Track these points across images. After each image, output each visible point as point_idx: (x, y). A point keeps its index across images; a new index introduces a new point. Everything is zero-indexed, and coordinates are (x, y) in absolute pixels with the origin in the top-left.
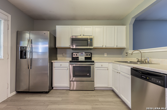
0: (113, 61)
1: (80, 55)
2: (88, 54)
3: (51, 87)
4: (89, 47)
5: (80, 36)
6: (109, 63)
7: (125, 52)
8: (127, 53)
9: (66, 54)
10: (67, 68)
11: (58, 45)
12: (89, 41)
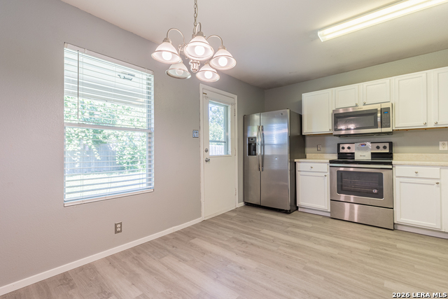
1: (358, 149)
2: (381, 145)
3: (295, 207)
4: (378, 130)
5: (356, 106)
6: (442, 167)
9: (324, 146)
10: (324, 174)
11: (306, 131)
12: (379, 115)
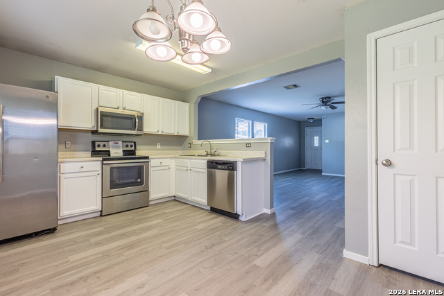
0: (178, 156)
1: (113, 147)
2: (129, 144)
5: (118, 108)
6: (171, 158)
7: (187, 141)
8: (190, 144)
9: (74, 143)
12: (137, 120)
